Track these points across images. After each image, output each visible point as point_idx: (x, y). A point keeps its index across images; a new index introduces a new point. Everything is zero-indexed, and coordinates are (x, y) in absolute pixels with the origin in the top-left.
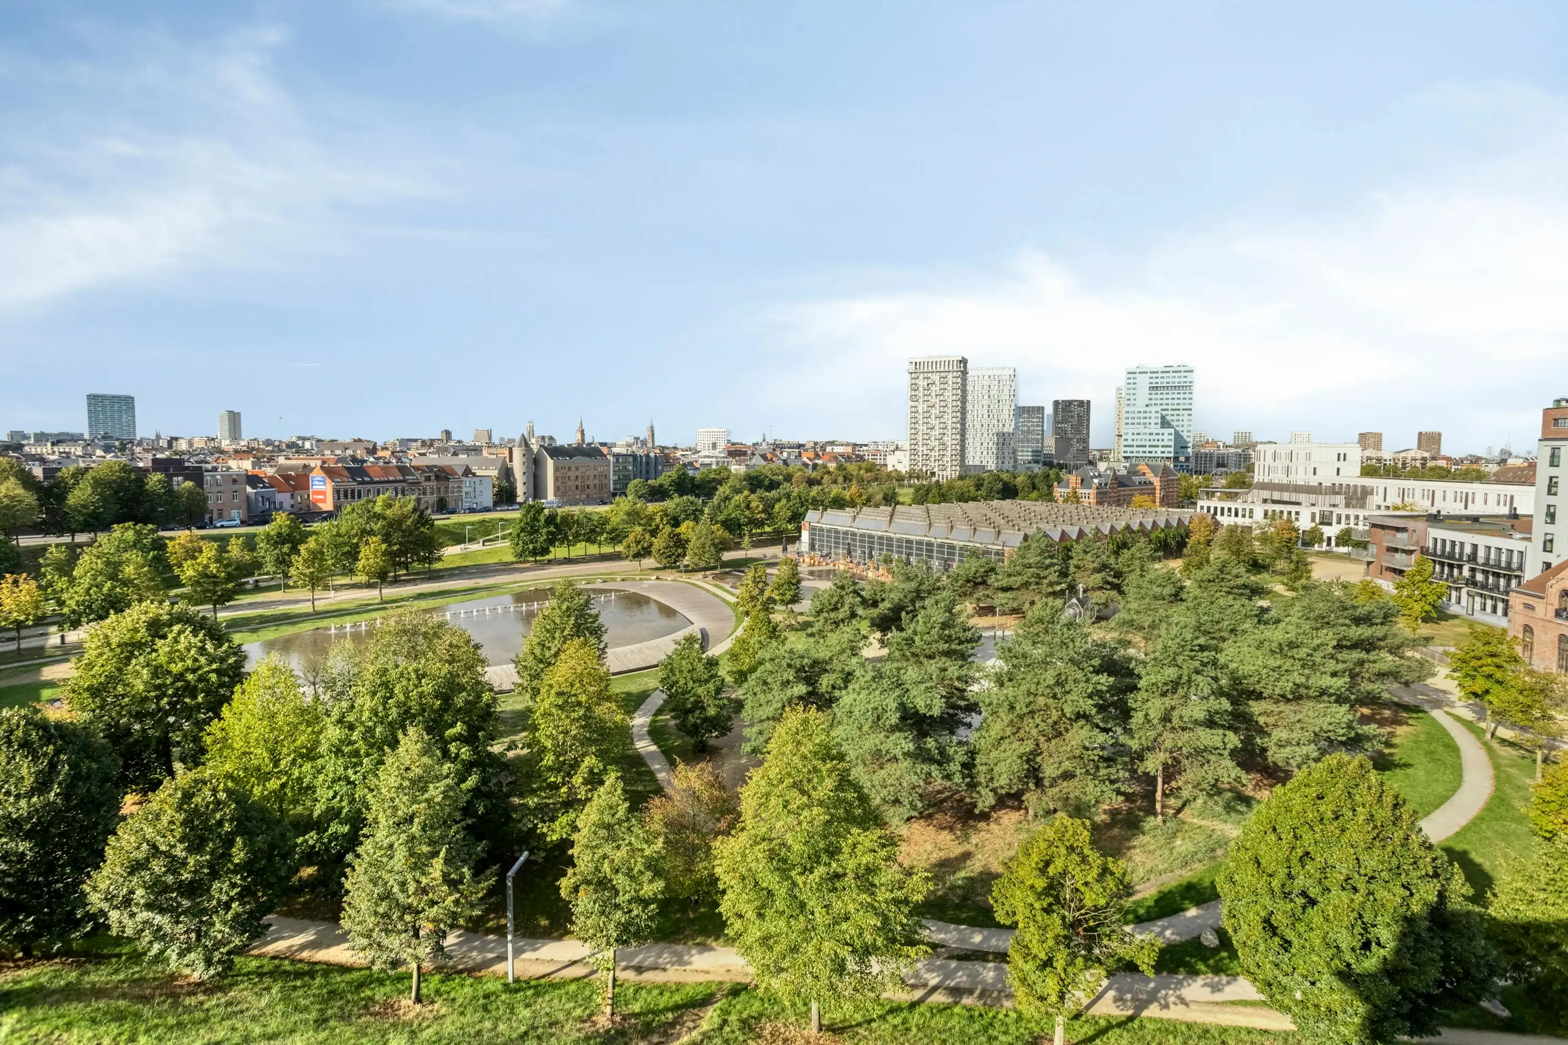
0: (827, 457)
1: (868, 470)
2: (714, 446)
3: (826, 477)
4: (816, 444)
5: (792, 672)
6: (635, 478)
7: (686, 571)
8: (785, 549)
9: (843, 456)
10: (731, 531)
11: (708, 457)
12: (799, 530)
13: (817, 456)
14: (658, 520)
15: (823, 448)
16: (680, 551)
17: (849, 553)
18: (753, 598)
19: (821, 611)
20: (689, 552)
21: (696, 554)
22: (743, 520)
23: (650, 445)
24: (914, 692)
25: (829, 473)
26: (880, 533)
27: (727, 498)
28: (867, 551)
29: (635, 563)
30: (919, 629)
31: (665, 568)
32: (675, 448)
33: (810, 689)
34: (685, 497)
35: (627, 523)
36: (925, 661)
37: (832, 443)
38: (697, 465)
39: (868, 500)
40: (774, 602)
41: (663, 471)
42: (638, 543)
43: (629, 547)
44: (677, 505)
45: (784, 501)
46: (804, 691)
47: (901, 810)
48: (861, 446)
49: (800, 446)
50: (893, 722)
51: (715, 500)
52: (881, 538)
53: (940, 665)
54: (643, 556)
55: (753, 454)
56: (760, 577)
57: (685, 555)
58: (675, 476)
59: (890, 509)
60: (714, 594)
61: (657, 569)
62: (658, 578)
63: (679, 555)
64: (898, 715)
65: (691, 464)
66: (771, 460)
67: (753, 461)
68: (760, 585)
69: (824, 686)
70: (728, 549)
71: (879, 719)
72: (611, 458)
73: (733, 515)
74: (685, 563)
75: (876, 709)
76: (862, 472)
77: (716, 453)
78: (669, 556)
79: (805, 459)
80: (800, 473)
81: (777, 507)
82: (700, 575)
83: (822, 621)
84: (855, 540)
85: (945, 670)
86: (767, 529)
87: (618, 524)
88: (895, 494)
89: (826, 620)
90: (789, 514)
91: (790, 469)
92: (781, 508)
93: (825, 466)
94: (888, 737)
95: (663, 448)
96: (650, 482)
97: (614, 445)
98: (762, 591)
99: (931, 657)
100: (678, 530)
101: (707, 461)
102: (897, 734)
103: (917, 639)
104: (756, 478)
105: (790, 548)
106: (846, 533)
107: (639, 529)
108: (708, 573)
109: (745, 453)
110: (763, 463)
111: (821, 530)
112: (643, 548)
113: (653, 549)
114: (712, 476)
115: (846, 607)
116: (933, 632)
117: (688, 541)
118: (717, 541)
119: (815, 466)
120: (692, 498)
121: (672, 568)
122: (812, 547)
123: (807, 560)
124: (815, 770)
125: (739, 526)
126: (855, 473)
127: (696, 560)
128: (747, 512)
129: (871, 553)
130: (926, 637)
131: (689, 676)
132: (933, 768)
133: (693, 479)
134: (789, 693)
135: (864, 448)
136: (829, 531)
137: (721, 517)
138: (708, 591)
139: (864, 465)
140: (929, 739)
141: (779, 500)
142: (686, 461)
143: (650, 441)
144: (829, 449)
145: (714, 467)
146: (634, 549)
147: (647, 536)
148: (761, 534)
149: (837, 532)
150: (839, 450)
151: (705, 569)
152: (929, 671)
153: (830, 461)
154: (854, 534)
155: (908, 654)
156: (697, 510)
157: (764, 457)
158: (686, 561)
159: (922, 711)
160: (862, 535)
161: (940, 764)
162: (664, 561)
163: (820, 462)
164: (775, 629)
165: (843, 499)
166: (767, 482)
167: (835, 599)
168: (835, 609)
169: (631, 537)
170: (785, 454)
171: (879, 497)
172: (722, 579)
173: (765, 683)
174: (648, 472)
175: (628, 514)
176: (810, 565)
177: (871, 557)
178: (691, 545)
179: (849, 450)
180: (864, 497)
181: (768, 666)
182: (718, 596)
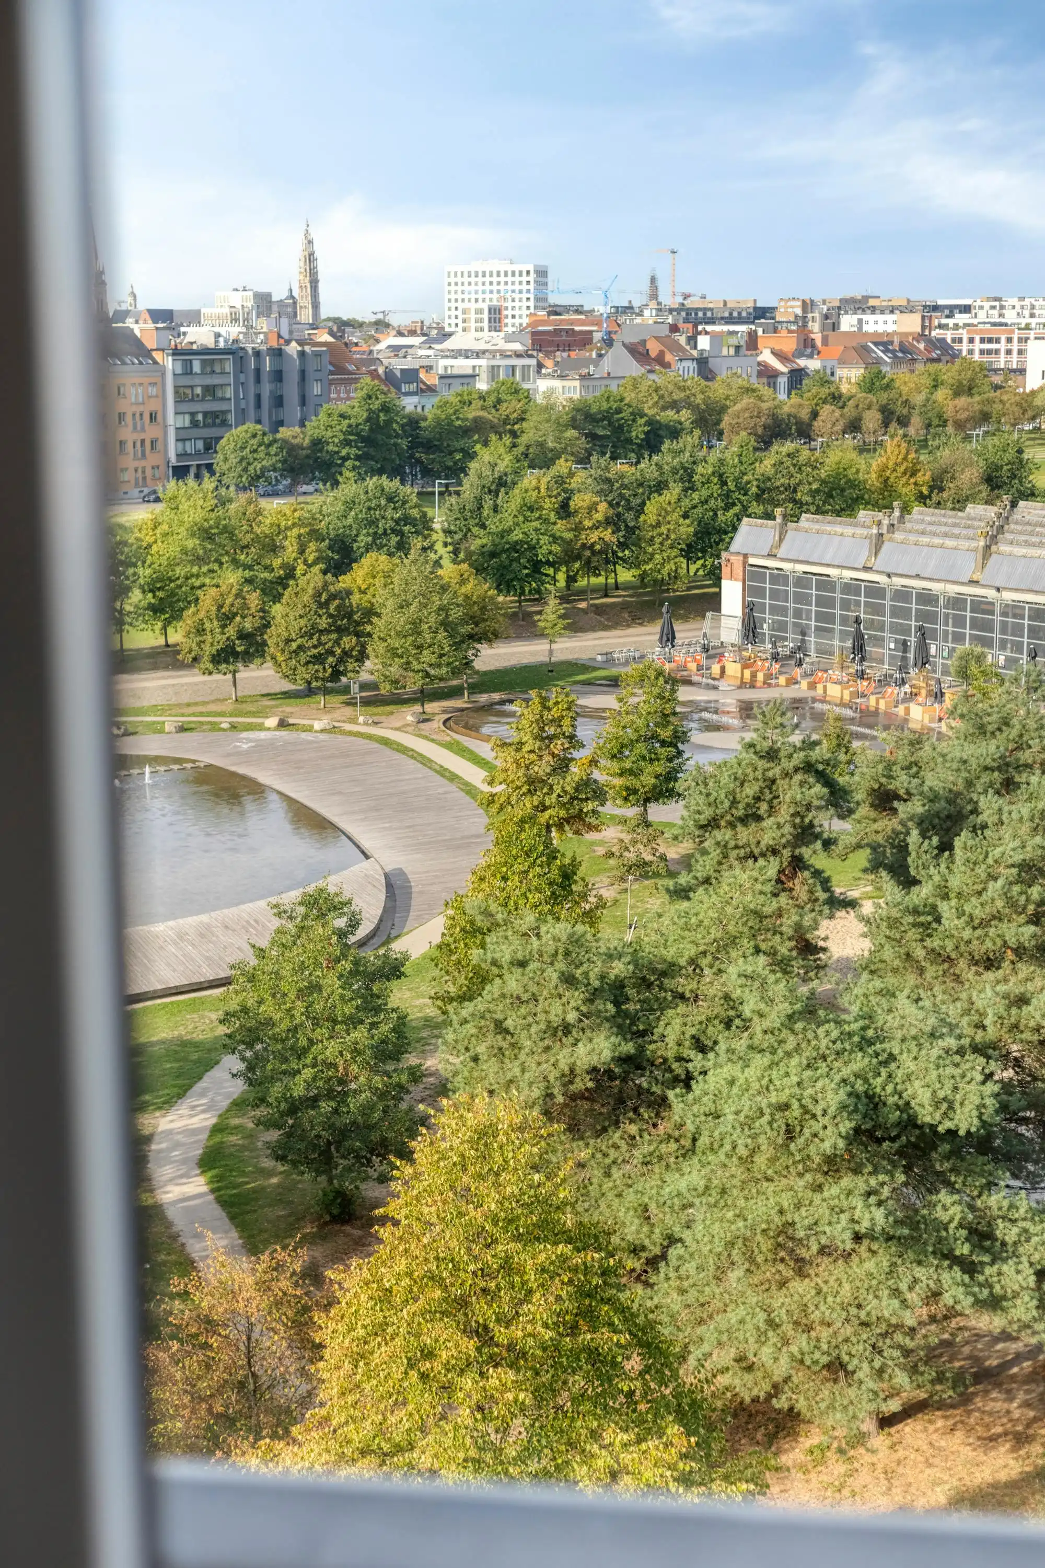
0: (836, 349)
1: (964, 389)
2: (496, 317)
3: (826, 411)
4: (808, 306)
5: (576, 997)
6: (241, 420)
7: (366, 702)
8: (669, 638)
9: (884, 343)
10: (504, 583)
11: (466, 354)
12: (715, 576)
13: (807, 346)
14: (290, 549)
15: (831, 322)
16: (348, 642)
17: (859, 648)
18: (534, 784)
19: (712, 824)
20: (376, 648)
21: (394, 653)
22: (546, 549)
23: (305, 316)
24: (907, 1063)
25: (836, 398)
26: (953, 589)
27: (501, 484)
28: (913, 640)
29: (220, 680)
30: (955, 882)
31: (310, 692)
32: (381, 325)
33: (629, 1048)
34: (371, 482)
35: (199, 560)
36: (969, 974)
37: (860, 305)
38: (431, 379)
39: (937, 485)
40: (599, 794)
41: (325, 397)
42: (226, 619)
43: (200, 631)
44: (350, 505)
45: (675, 490)
46: (607, 1055)
47: (852, 1392)
48: (951, 310)
49: (761, 313)
50: (827, 1146)
51: (469, 487)
52: (957, 602)
53: (1013, 987)
54: (247, 657)
55: (609, 342)
56: (558, 722)
57: (362, 657)
58: (359, 414)
59: (991, 512)
60: (443, 772)
61: (287, 695)
62: (283, 724)
63: (346, 654)
64: (846, 1126)
65: (411, 375)
66: (660, 360)
67: (607, 365)
68: (558, 746)
69: (671, 1040)
70: (491, 637)
71: (790, 1134)
72: (169, 363)
73: (517, 535)
74: (364, 676)
75: (785, 1107)
76: (941, 395)
77: (498, 341)
78: (318, 659)
79: (766, 356)
80: (746, 401)
81: (651, 509)
82: (409, 714)
83: (715, 854)
84: (878, 610)
85: (1022, 1001)
86: (625, 575)
87: (172, 565)
88: (1019, 466)
89: (724, 848)
90: (687, 529)
91: (718, 390)
92: (663, 513)
93: (825, 379)
94: (819, 1188)
95: (341, 326)
96: (284, 433)
97: (194, 317)
98: (562, 765)
99: (990, 963)
100: (345, 581)
101: (463, 365)
102: (847, 1181)
103: (945, 908)
104: (607, 417)
105: (685, 632)
106: (851, 588)
107: (232, 578)
108: (432, 707)
109: (585, 340)
110: (634, 369)
111: (779, 577)
112: (242, 635)
113: (272, 638)
114: (472, 413)
115: (784, 814)
116: (994, 888)
117: (370, 613)
118: (456, 614)
119: (797, 377)
120: (390, 484)
121: (327, 692)
122: (751, 630)
123: (733, 669)
124: (508, 1267)
125: (536, 566)
126: (918, 399)
127: (395, 670)
128: (561, 527)
129: (923, 647)
130: (973, 907)
131: (300, 1006)
132: (946, 1277)
133: (413, 423)
134: (564, 1058)
135: (961, 319)
136: (802, 581)
137: (479, 541)
138: (425, 761)
139: (949, 373)
140: (944, 1196)
141: (660, 487)
142: (399, 365)
143: (305, 301)
144: (848, 322)
145: (482, 385)
146: (216, 640)
147: (254, 599)
148: (605, 591)
149: (825, 583)
150: (877, 324)
151: (423, 696)
152: (979, 1004)
153: (843, 362)
154: (875, 591)
155: (919, 953)
156: (406, 520)
157: (638, 352)
158: (370, 670)
159: (927, 1115)
160: (902, 595)
161: (970, 1268)
162: (304, 673)
163: (812, 364)
164: (567, 875)
165: (852, 484)
166: (638, 431)
167: (750, 790)
168: (752, 817)
169: (208, 599)
170: (704, 343)
171: (969, 476)
172: (472, 729)
173: (500, 1028)
174: (279, 401)
175: (206, 534)
176: (742, 685)
177: (924, 660)
178: (379, 626)
179: (911, 324)
180: (924, 477)
181: (513, 983)
182: (453, 777)
